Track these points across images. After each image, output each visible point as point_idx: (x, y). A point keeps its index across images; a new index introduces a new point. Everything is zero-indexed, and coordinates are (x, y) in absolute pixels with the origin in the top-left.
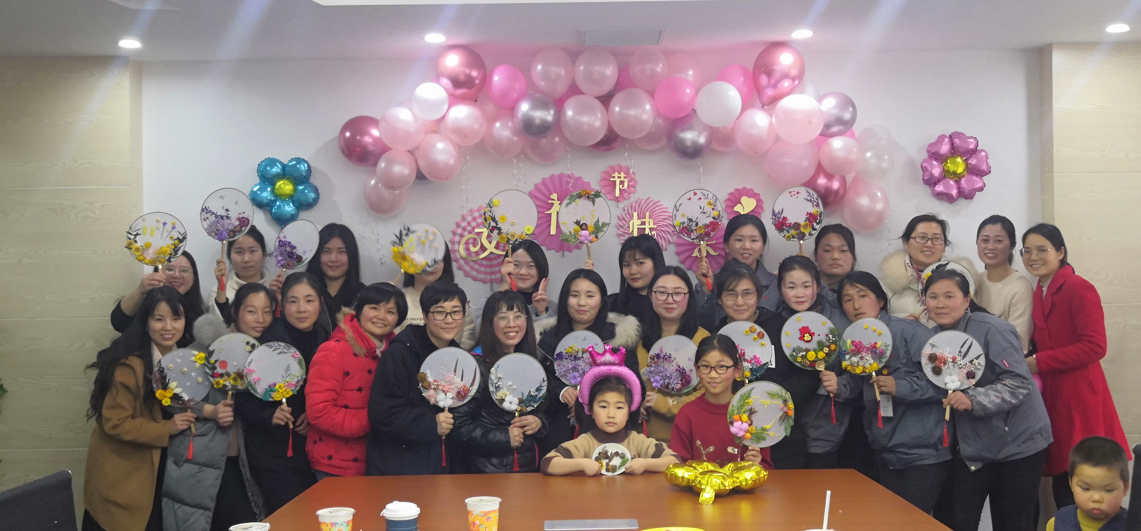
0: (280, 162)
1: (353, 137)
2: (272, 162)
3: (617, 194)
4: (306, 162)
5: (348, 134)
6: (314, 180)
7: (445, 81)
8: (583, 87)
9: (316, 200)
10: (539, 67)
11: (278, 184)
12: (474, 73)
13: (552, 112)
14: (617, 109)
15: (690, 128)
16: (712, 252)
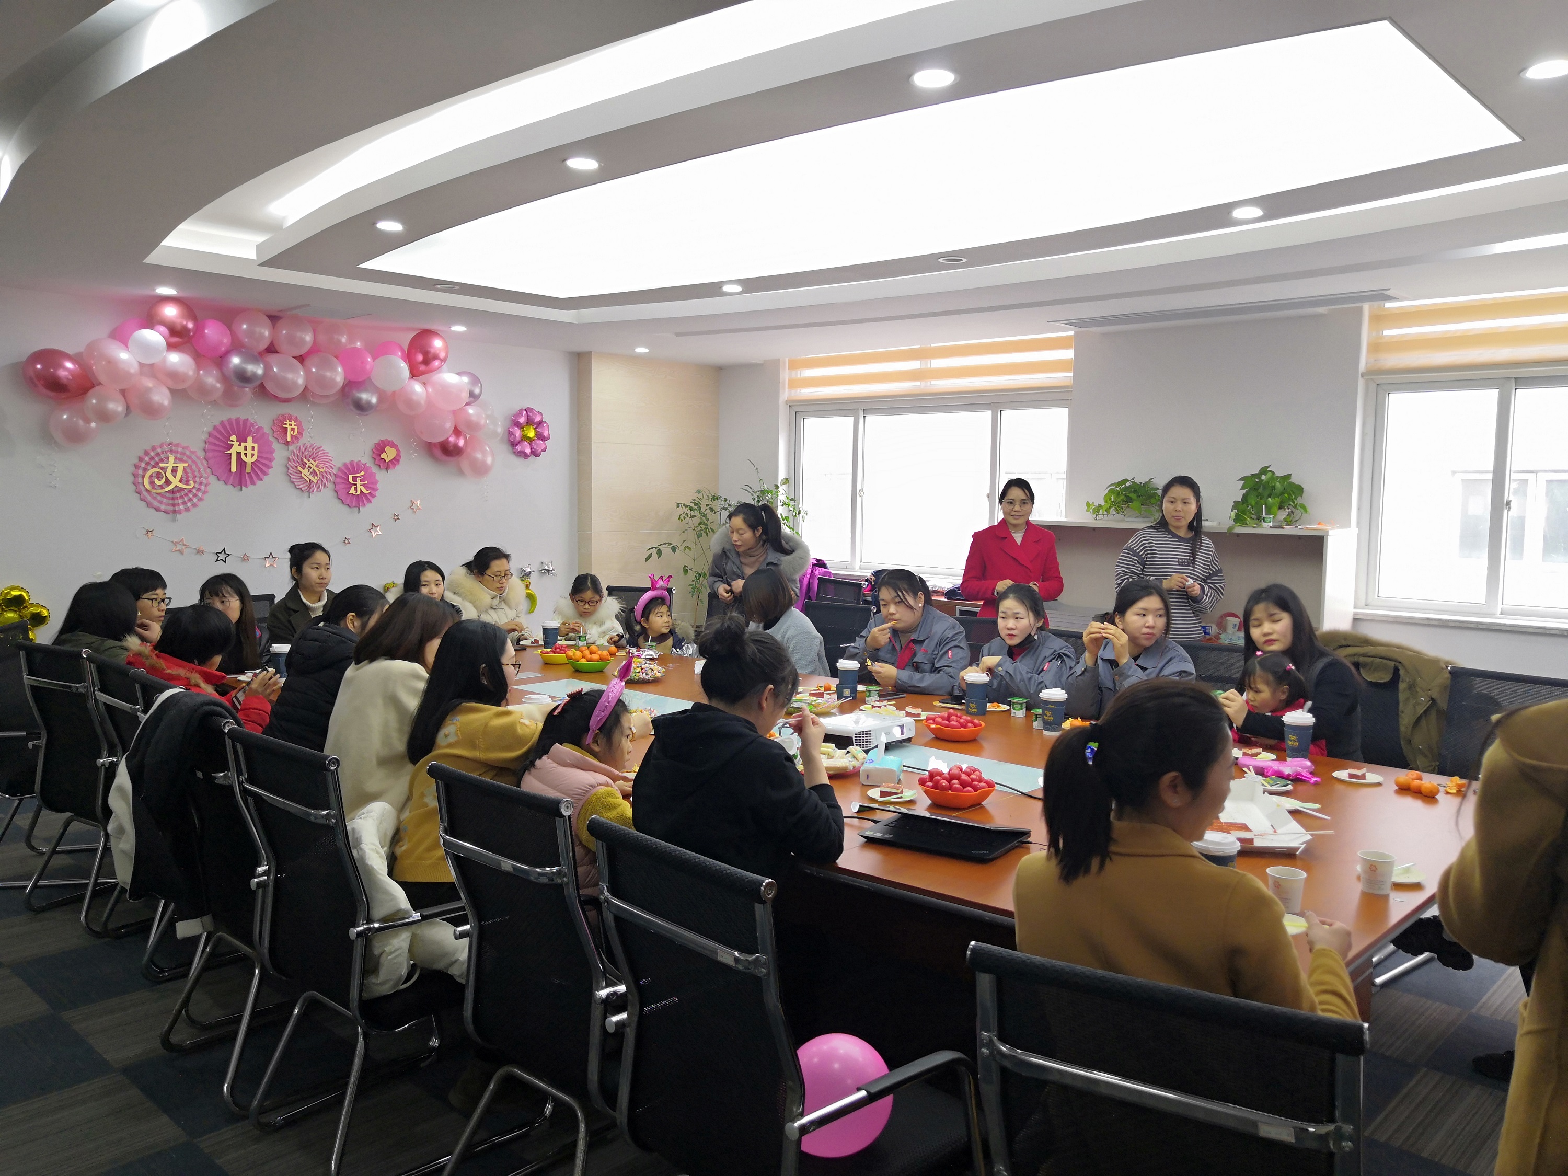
1: (44, 369)
3: (288, 440)
5: (38, 366)
7: (164, 330)
8: (282, 348)
10: (244, 326)
13: (261, 367)
14: (313, 369)
16: (364, 491)
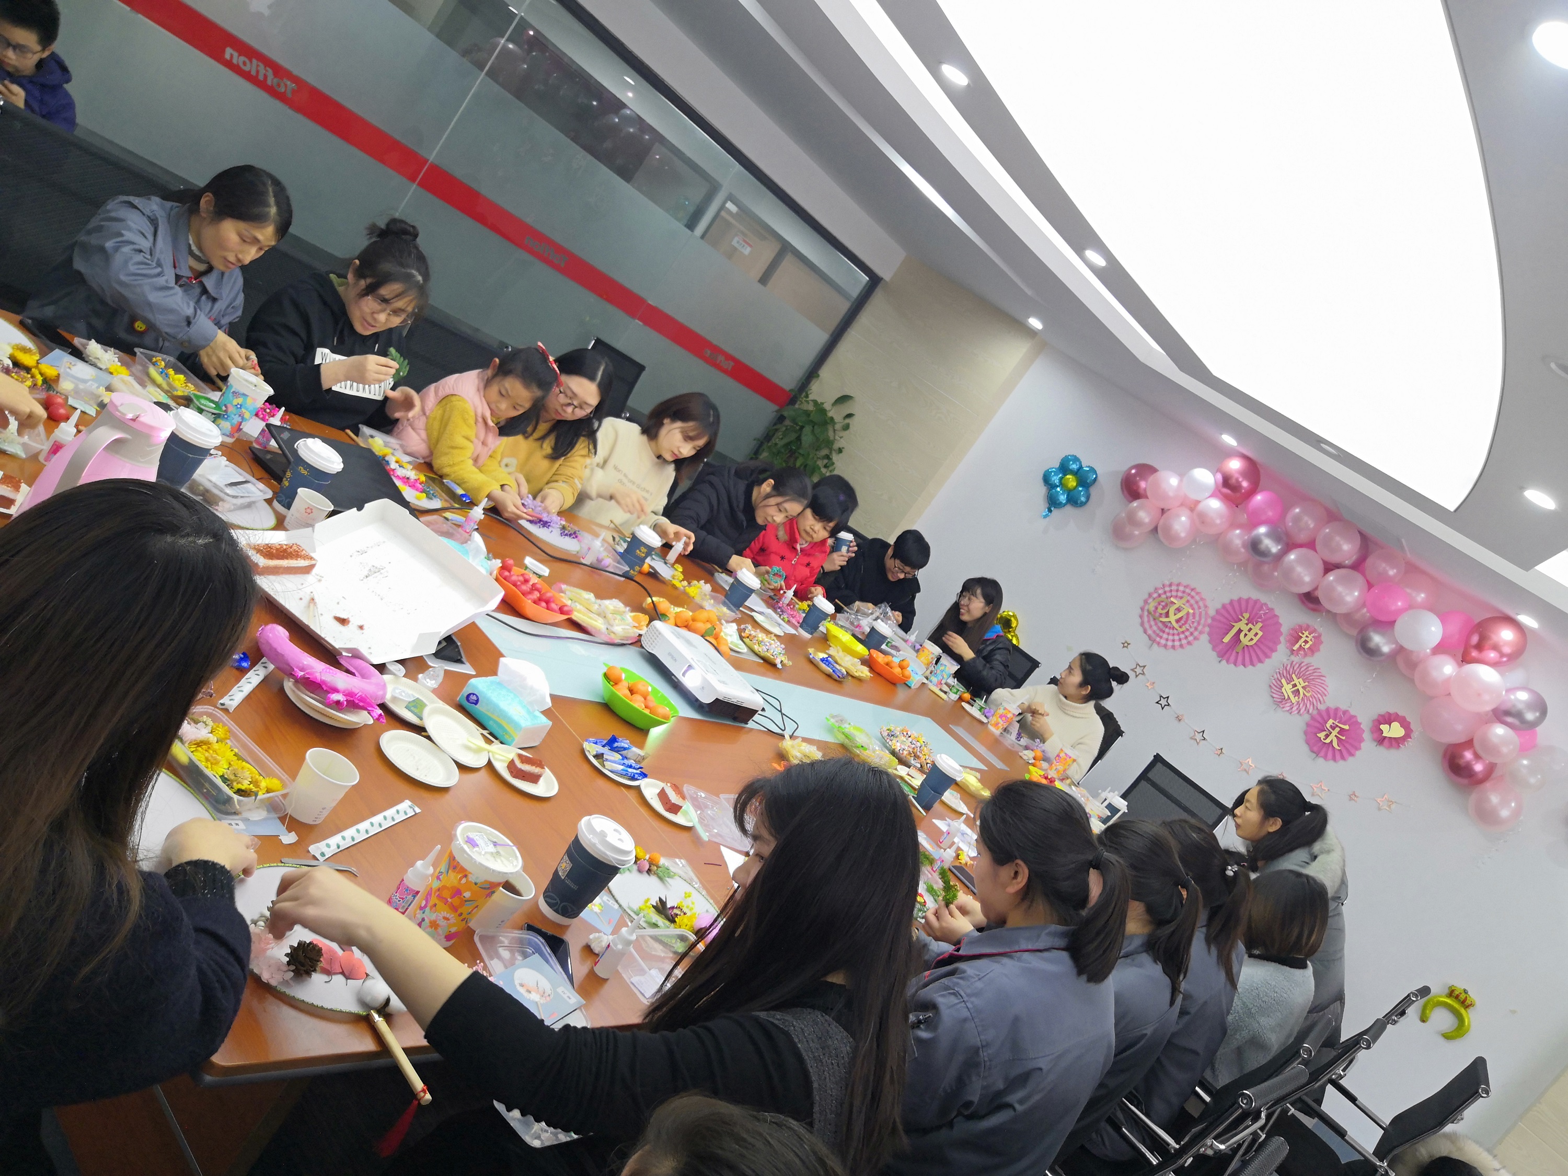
0: (1080, 463)
1: (1135, 475)
2: (1076, 459)
3: (1295, 648)
4: (1096, 475)
5: (1133, 471)
6: (1093, 491)
7: (1219, 477)
8: (1318, 546)
9: (1083, 504)
10: (1297, 510)
11: (1068, 476)
12: (1245, 484)
13: (1279, 547)
14: (1331, 578)
15: (1383, 634)
16: (1335, 744)
